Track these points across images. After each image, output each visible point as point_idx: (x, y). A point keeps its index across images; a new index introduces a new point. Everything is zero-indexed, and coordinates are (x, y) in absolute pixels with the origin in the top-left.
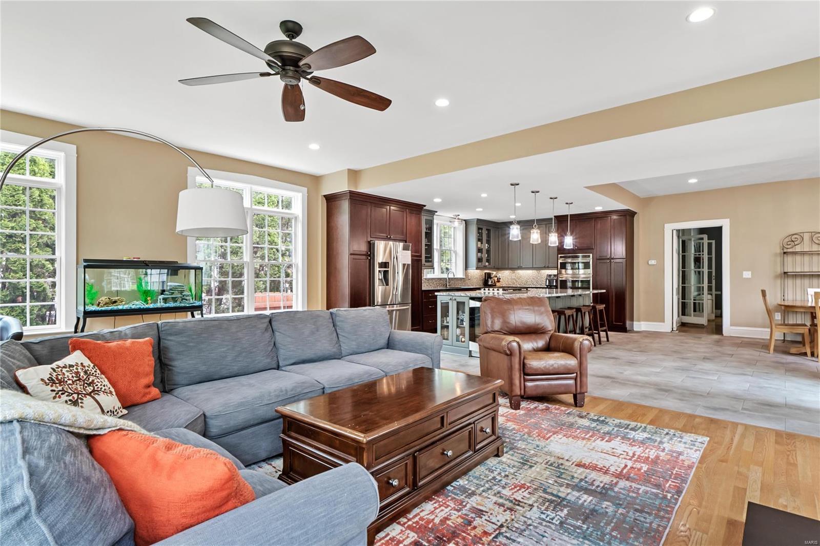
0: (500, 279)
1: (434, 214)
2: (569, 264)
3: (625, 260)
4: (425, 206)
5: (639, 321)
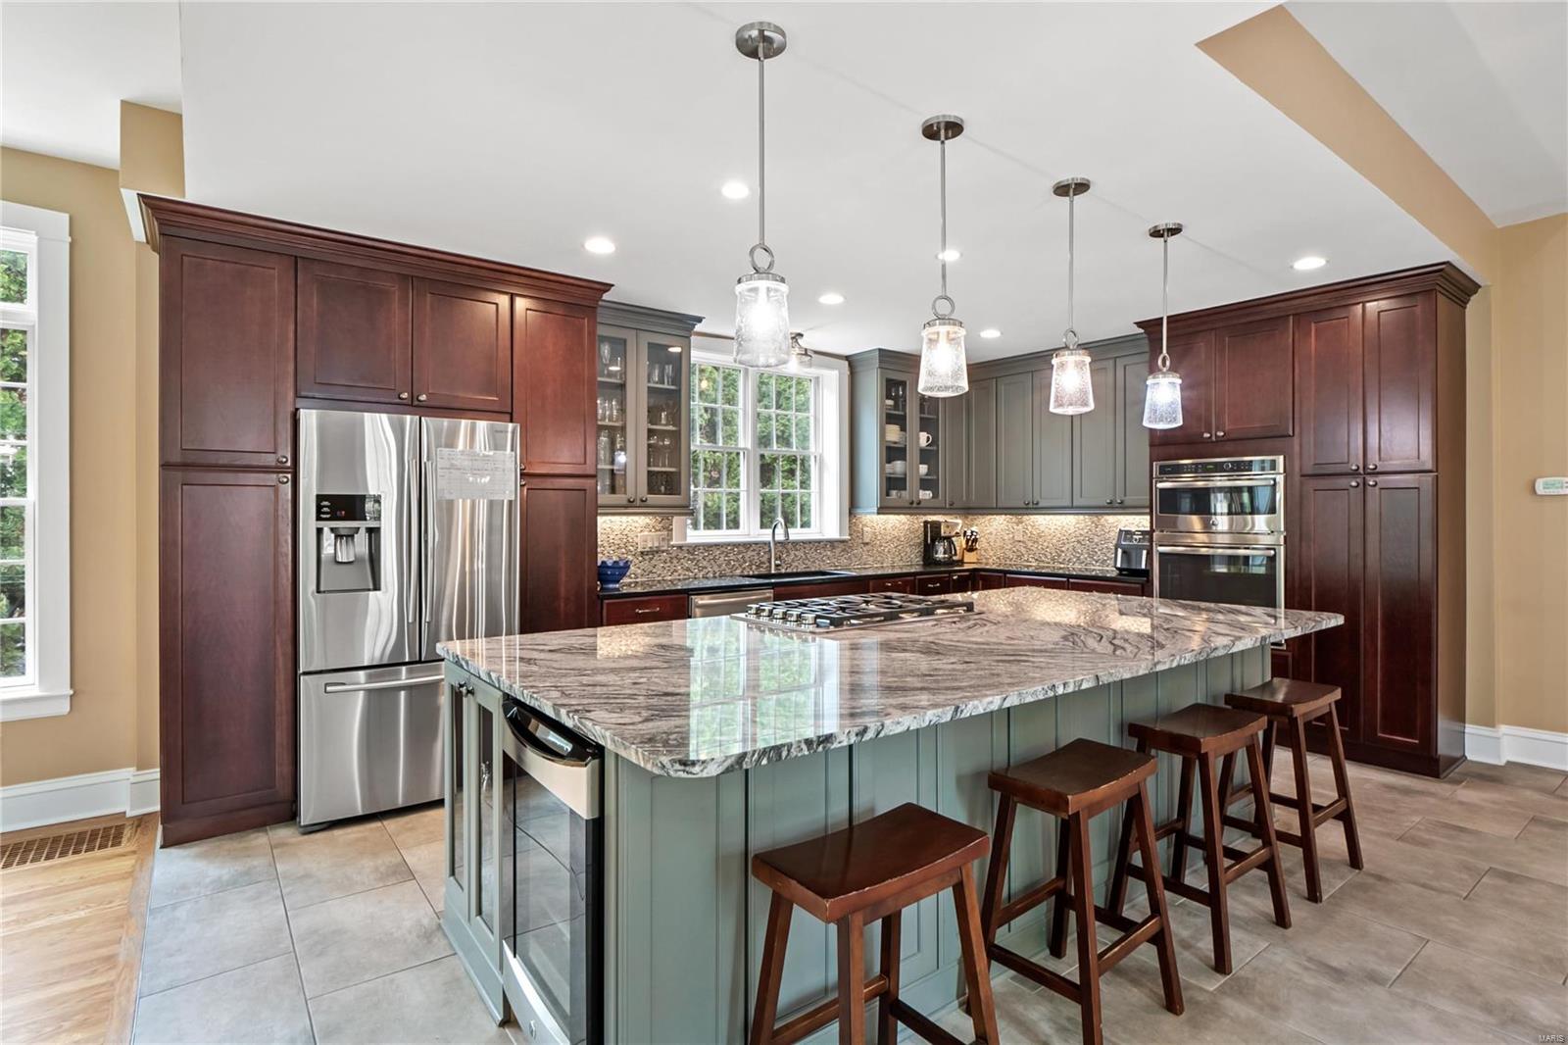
0: (975, 540)
1: (690, 329)
2: (1220, 496)
3: (1428, 478)
4: (608, 287)
5: (1489, 722)
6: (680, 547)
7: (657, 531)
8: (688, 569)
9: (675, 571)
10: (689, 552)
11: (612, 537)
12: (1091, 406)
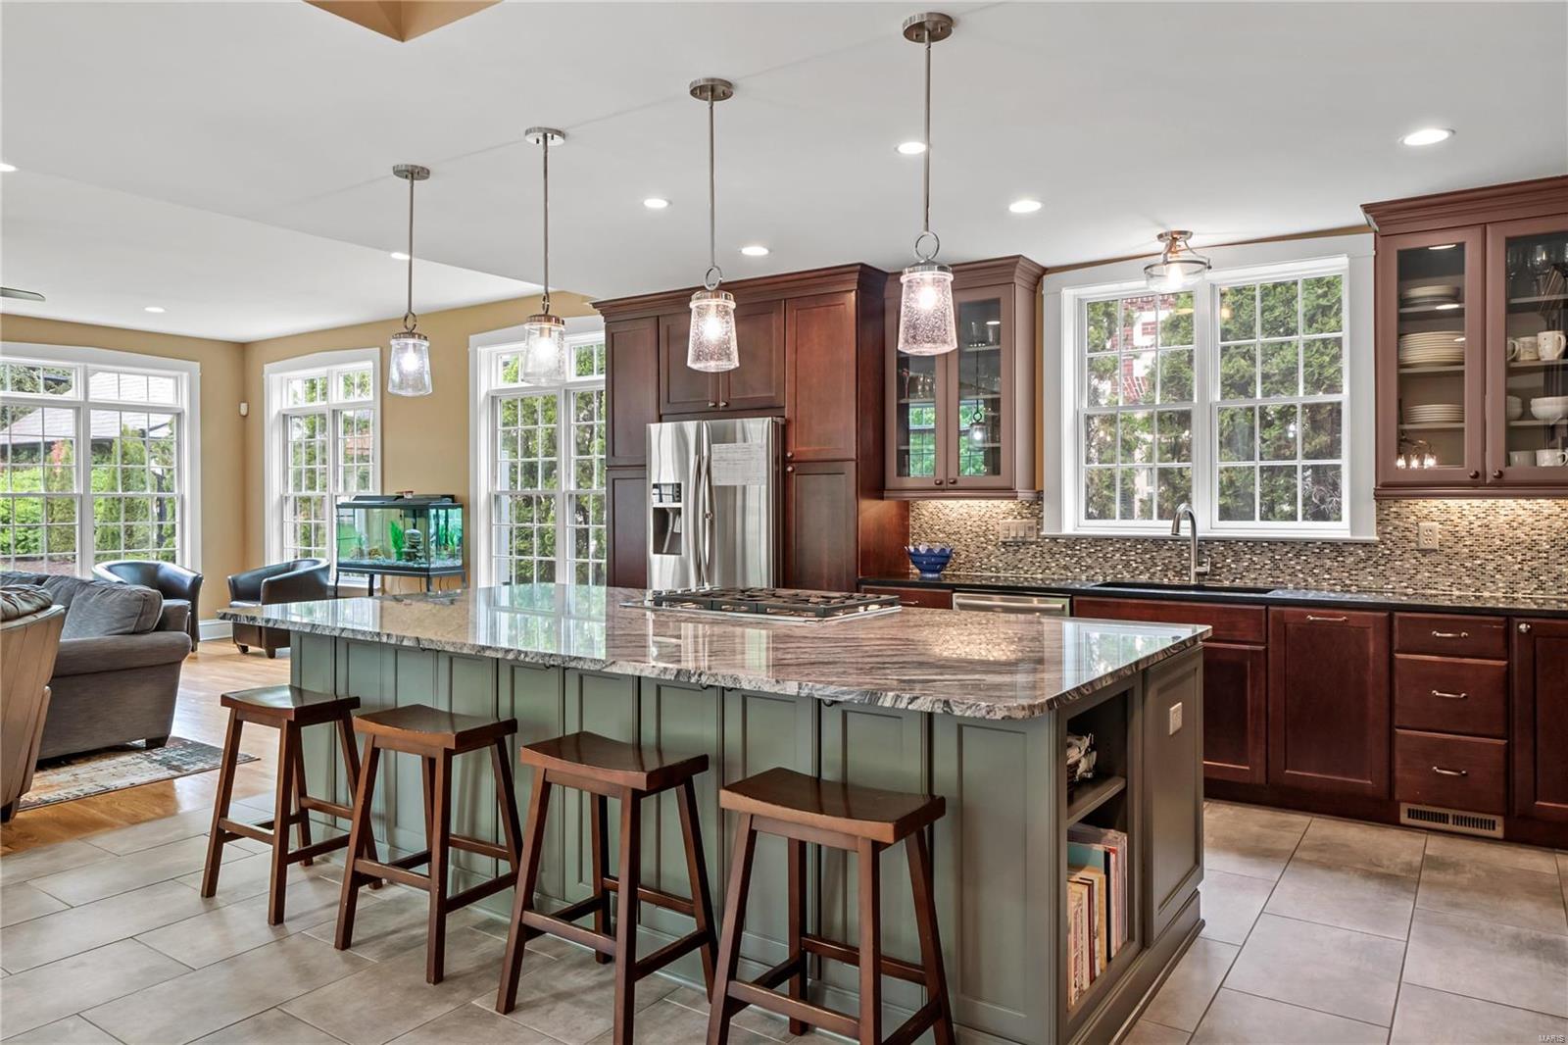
6: (1054, 539)
7: (1023, 518)
8: (1066, 568)
9: (1049, 568)
10: (1067, 546)
11: (969, 523)
12: (735, 363)
